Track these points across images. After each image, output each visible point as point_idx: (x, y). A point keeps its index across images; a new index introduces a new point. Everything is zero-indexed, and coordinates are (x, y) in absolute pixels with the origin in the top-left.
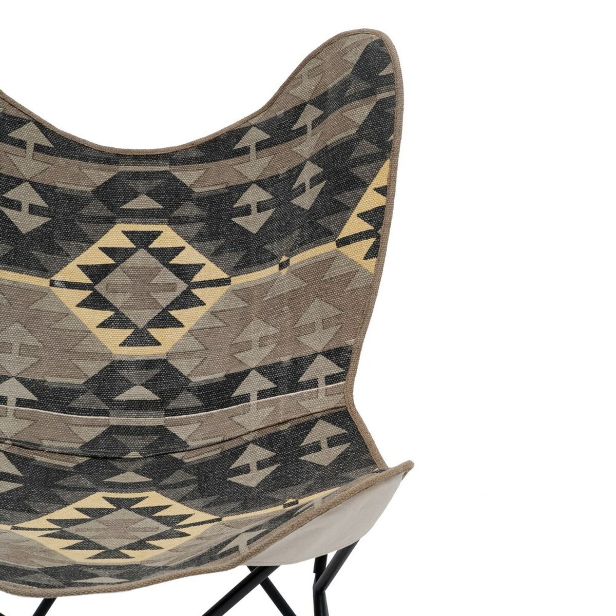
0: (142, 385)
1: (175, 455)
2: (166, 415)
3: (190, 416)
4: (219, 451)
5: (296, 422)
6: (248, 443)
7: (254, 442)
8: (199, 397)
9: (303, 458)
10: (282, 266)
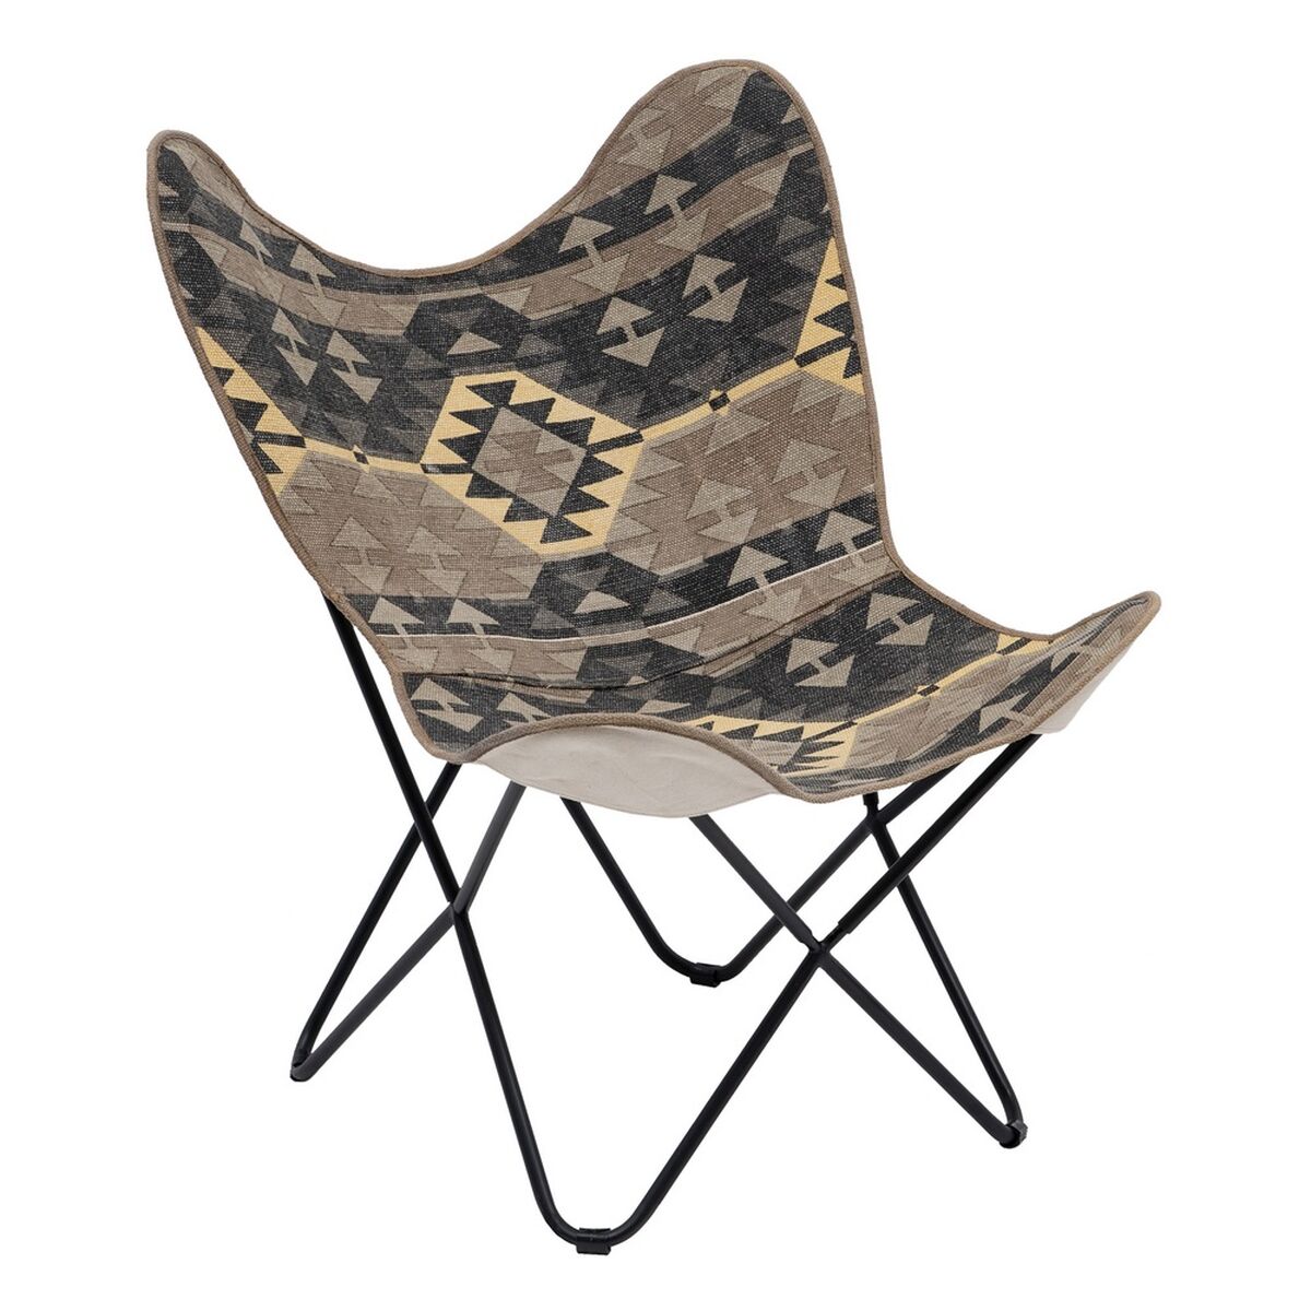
0: (597, 590)
1: (691, 672)
2: (646, 625)
3: (679, 620)
4: (752, 656)
5: (843, 602)
6: (790, 639)
7: (796, 635)
8: (680, 594)
9: (882, 642)
10: (715, 405)
